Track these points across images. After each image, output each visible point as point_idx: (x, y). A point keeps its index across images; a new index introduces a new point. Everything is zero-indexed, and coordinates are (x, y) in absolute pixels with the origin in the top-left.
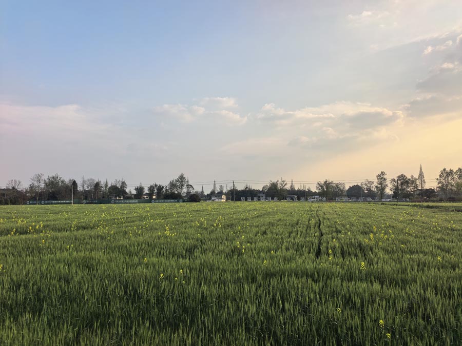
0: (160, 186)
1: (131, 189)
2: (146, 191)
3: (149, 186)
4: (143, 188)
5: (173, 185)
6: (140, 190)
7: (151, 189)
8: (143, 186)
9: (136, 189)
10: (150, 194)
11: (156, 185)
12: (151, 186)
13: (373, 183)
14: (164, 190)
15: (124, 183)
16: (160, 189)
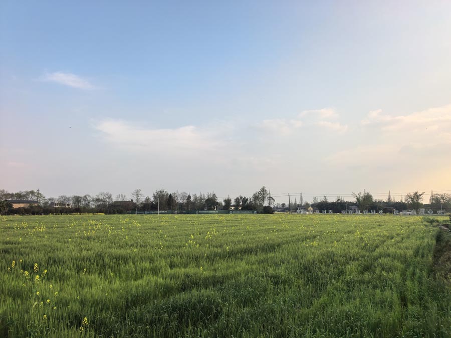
0: (245, 198)
1: (221, 201)
2: (233, 203)
3: (235, 198)
4: (230, 200)
5: (256, 197)
6: (228, 202)
7: (237, 200)
9: (225, 201)
10: (237, 206)
11: (241, 198)
14: (248, 202)
15: (214, 195)
16: (245, 200)
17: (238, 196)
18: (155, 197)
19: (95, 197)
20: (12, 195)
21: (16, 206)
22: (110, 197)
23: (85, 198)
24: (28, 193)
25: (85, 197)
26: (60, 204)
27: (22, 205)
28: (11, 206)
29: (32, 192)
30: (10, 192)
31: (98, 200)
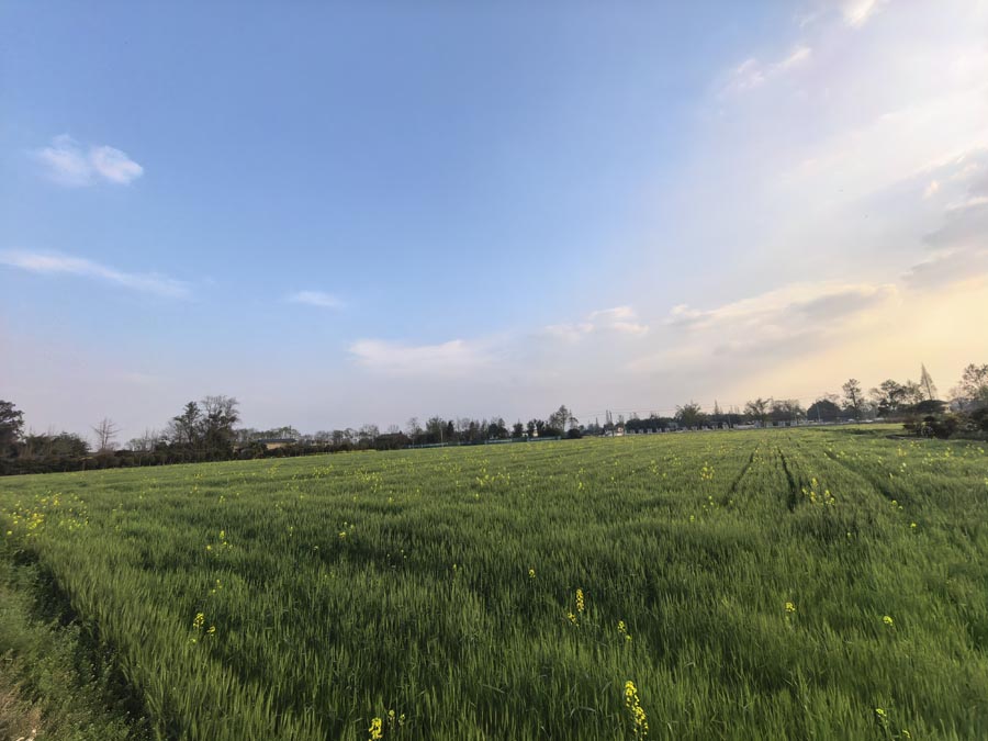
0: (540, 422)
1: (510, 427)
2: (525, 428)
3: (528, 422)
4: (522, 425)
5: (554, 419)
6: (518, 428)
7: (531, 425)
8: (521, 422)
9: (515, 426)
10: (531, 431)
11: (535, 421)
12: (530, 423)
13: (838, 397)
14: (545, 425)
15: (501, 420)
16: (540, 424)
17: (531, 419)
18: (429, 427)
19: (358, 431)
20: (262, 434)
21: (271, 447)
22: (376, 429)
23: (347, 433)
24: (281, 431)
25: (347, 431)
26: (318, 442)
27: (278, 445)
28: (264, 447)
29: (286, 429)
30: (260, 431)
31: (362, 434)
